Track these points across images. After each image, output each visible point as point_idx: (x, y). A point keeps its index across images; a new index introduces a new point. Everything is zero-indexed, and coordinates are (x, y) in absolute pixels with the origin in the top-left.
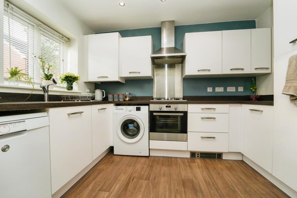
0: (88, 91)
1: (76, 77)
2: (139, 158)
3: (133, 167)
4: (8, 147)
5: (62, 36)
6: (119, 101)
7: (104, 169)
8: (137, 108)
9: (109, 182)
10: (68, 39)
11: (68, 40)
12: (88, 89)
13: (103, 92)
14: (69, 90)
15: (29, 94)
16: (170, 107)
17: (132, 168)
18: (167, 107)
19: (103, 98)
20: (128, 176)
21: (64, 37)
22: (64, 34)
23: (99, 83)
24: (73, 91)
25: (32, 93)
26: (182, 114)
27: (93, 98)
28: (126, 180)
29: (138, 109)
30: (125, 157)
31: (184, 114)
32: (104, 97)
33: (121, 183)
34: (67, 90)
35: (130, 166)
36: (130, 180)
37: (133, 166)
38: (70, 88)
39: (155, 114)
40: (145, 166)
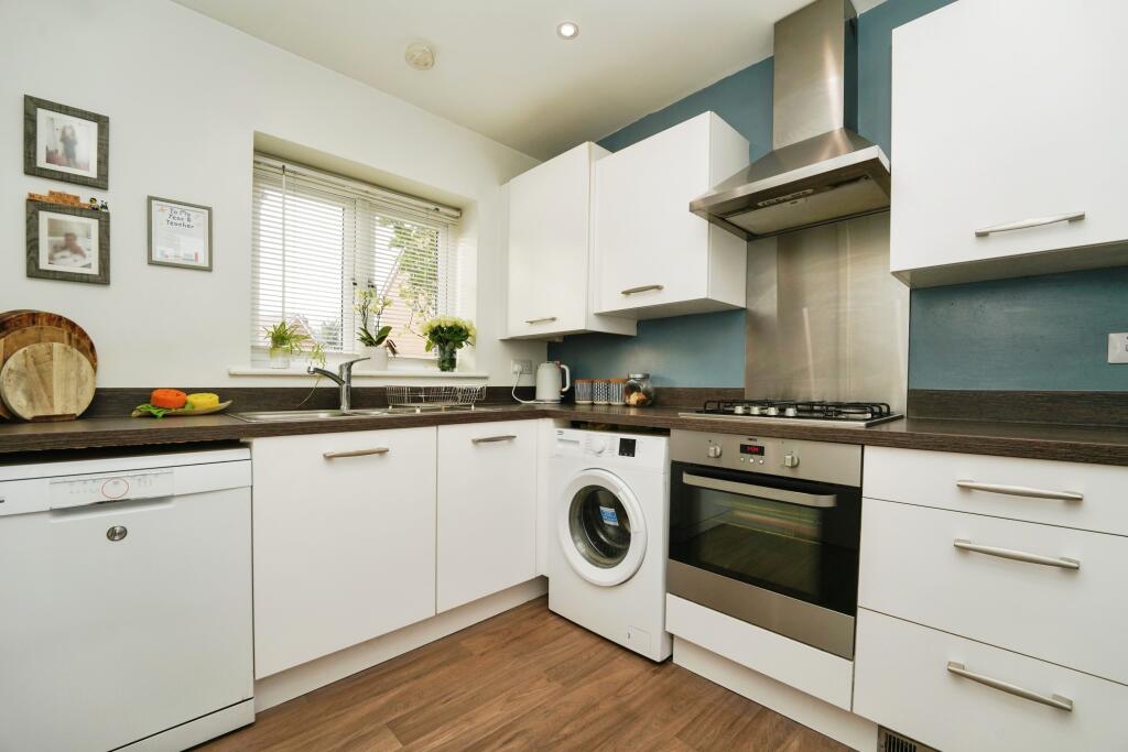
0: (517, 368)
1: (461, 330)
2: (622, 656)
3: (560, 686)
4: (124, 533)
5: (433, 207)
6: (593, 404)
7: (471, 655)
8: (623, 441)
9: (441, 707)
10: (458, 209)
11: (456, 214)
12: (516, 361)
13: (563, 372)
14: (443, 369)
15: (308, 390)
16: (760, 451)
17: (556, 686)
18: (744, 449)
19: (562, 393)
20: (513, 715)
21: (441, 209)
22: (441, 200)
23: (557, 340)
24: (456, 372)
25: (319, 386)
26: (826, 501)
27: (529, 392)
28: (489, 729)
29: (628, 448)
30: (576, 633)
31: (838, 501)
32: (564, 390)
33: (465, 733)
34: (436, 371)
35: (557, 677)
36: (499, 737)
37: (563, 684)
38: (448, 363)
39: (688, 479)
40: (606, 706)
